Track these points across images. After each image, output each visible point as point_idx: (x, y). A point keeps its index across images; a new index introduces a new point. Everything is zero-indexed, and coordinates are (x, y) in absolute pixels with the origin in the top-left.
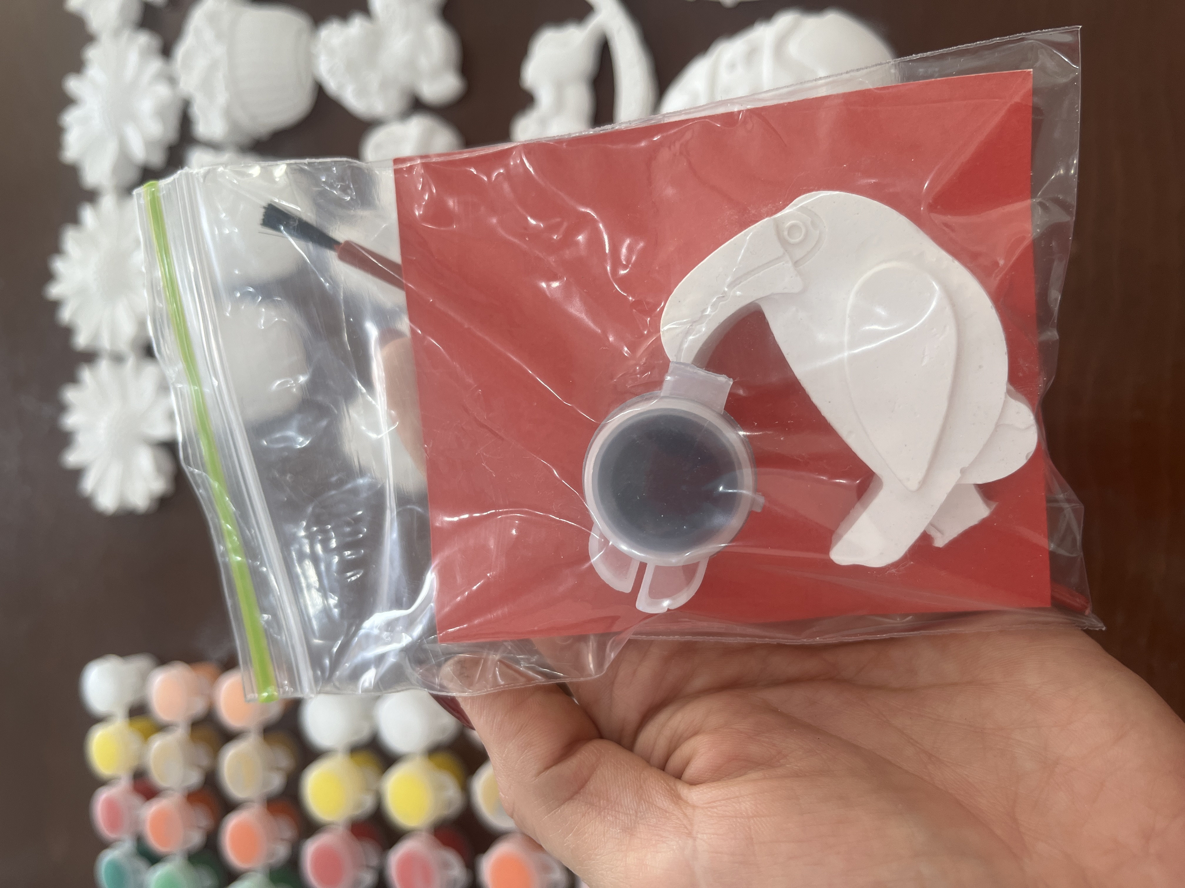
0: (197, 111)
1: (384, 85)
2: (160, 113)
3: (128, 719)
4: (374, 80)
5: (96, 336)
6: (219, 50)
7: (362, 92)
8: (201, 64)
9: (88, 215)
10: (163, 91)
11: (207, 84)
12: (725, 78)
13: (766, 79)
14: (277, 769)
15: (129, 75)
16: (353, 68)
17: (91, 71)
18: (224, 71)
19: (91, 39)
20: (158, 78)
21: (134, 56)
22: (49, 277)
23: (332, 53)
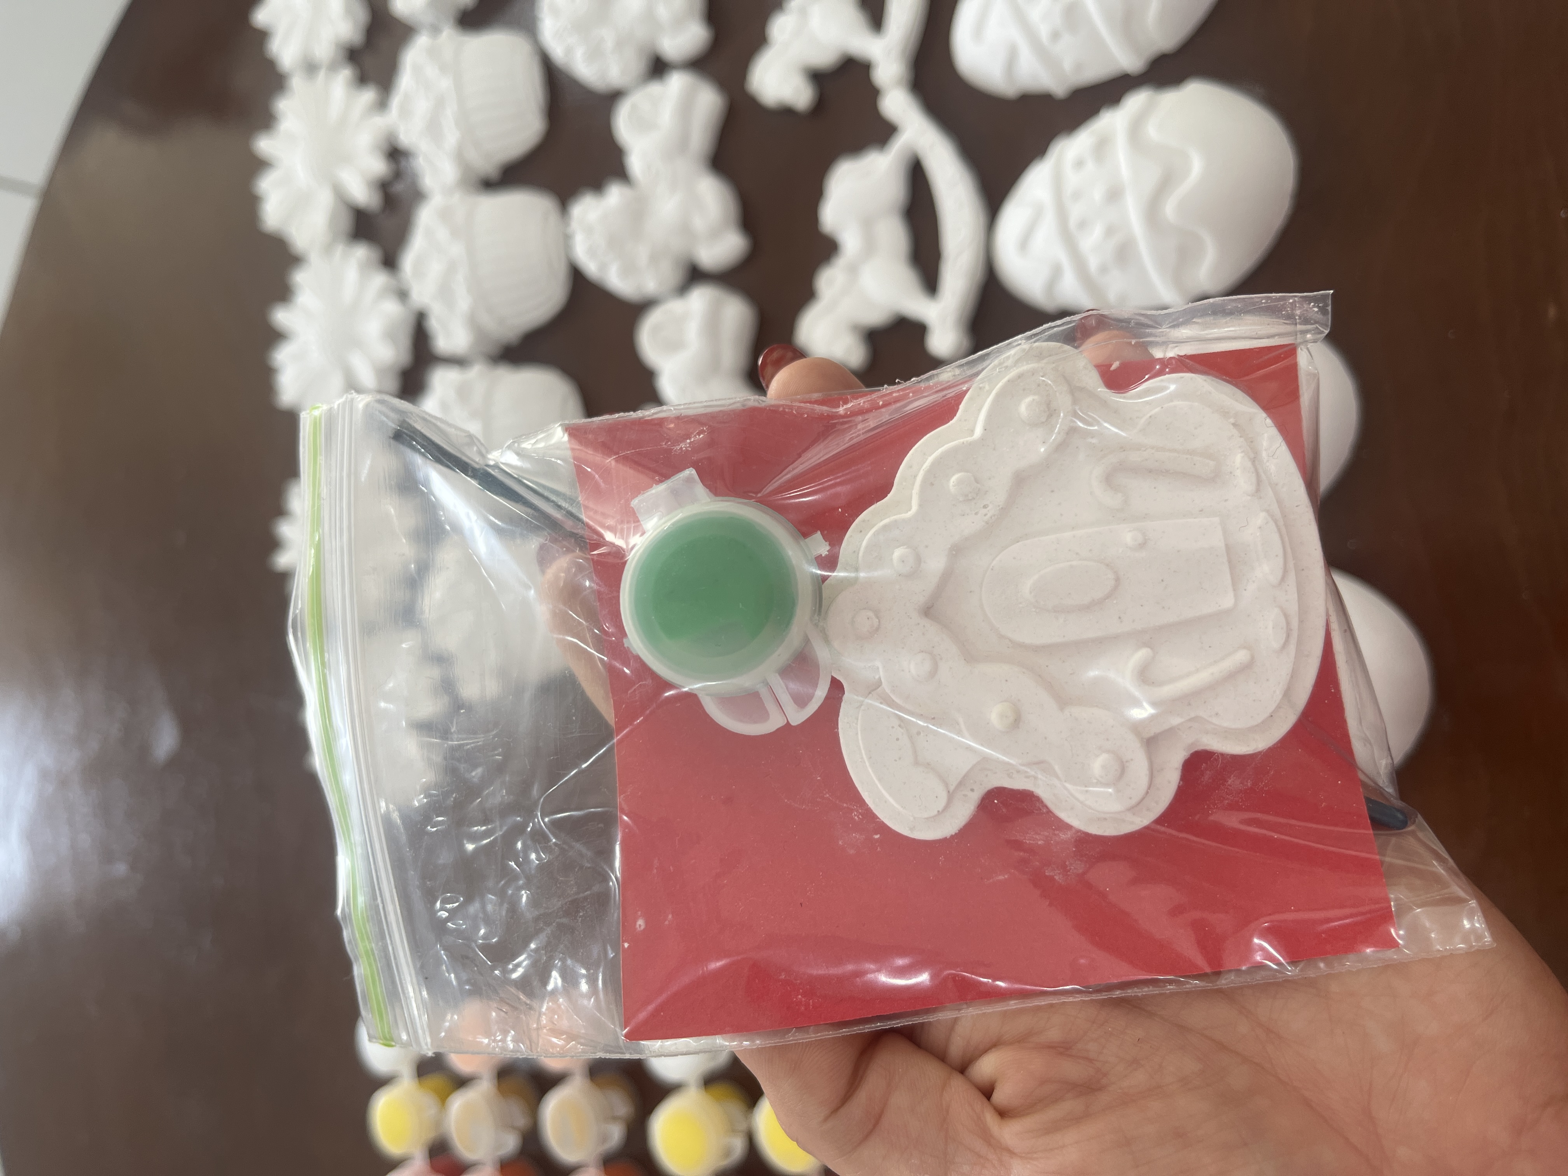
0: (434, 325)
1: (654, 258)
2: (390, 335)
3: (417, 1080)
4: (642, 253)
6: (457, 250)
7: (628, 269)
8: (435, 269)
10: (391, 308)
11: (445, 291)
12: (1072, 179)
13: (1125, 171)
14: (614, 1119)
15: (349, 294)
16: (615, 243)
17: (302, 298)
18: (464, 271)
19: (295, 261)
20: (384, 293)
21: (352, 272)
22: (273, 545)
23: (589, 230)
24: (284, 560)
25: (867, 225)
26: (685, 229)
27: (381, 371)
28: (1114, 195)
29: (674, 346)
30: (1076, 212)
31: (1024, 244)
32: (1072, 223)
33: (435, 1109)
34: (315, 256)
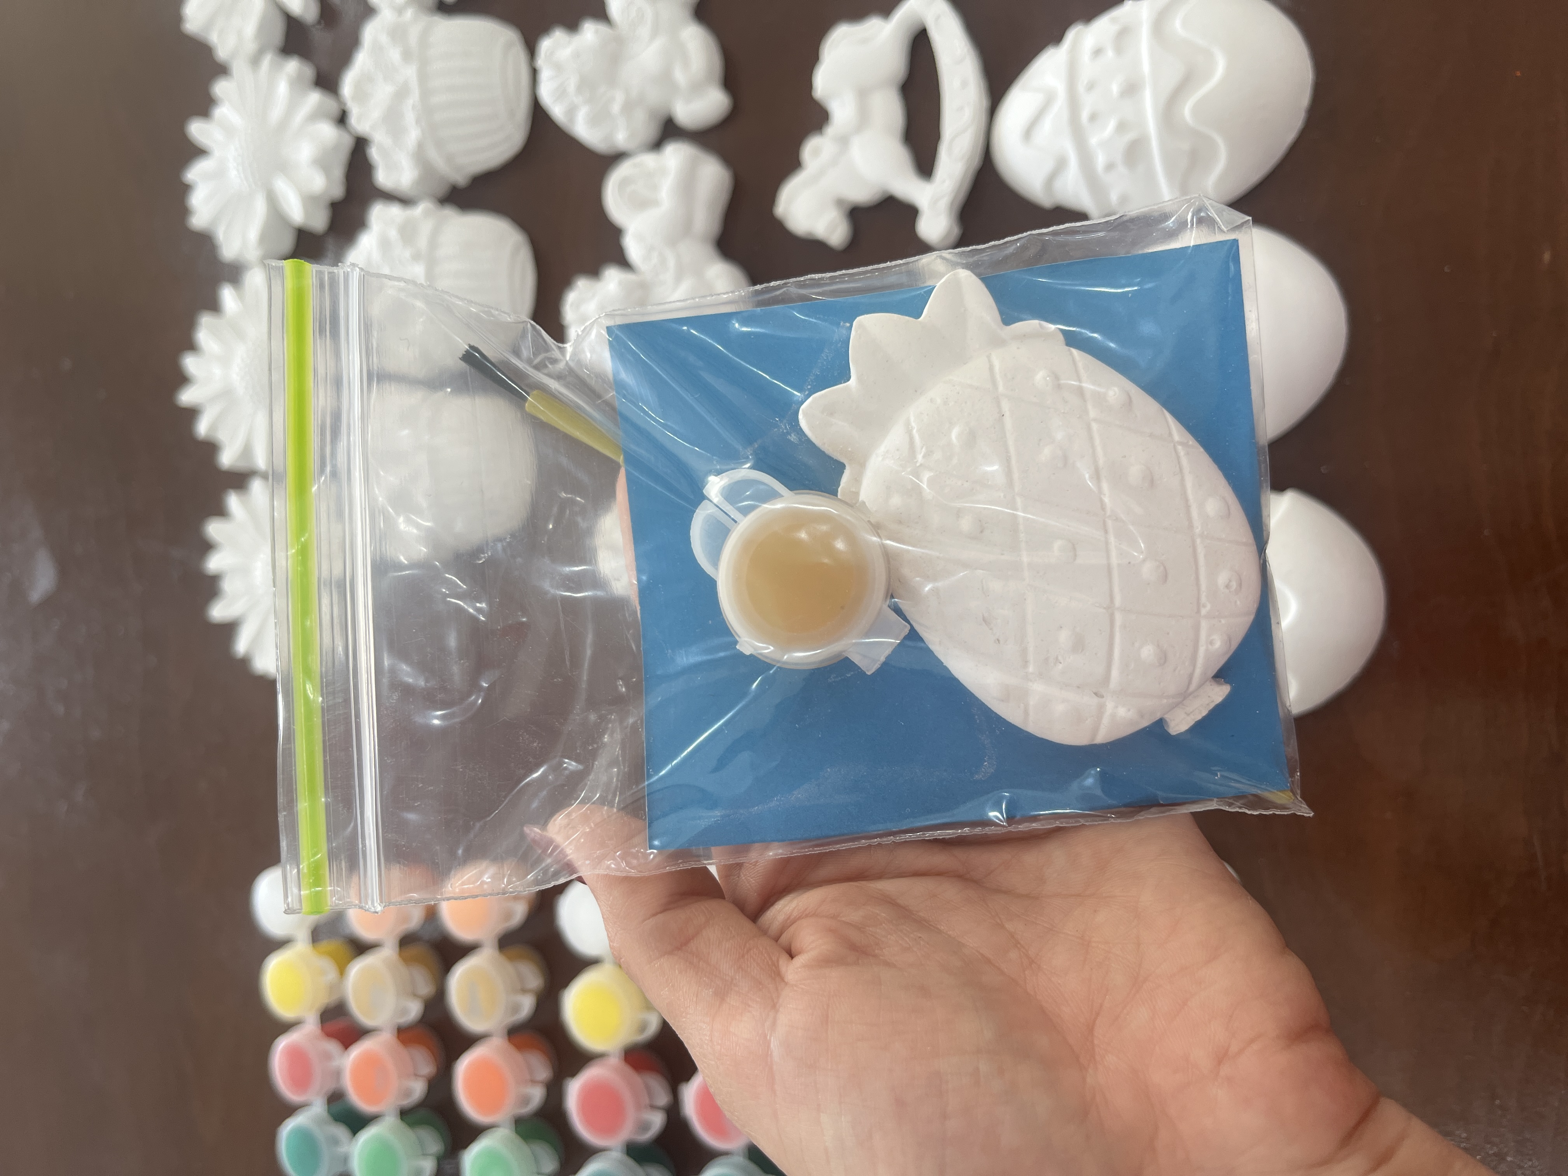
3: (311, 944)
4: (616, 100)
5: (247, 451)
6: (410, 72)
7: (598, 118)
8: (383, 92)
9: (228, 296)
12: (1088, 68)
13: (1146, 67)
14: (524, 991)
15: (276, 112)
16: (586, 85)
17: (221, 112)
18: (414, 98)
19: (221, 70)
20: (316, 116)
21: (282, 88)
22: (182, 379)
23: (558, 68)
24: (187, 397)
25: (863, 94)
26: (665, 78)
27: (309, 200)
28: (1131, 89)
29: (642, 204)
30: (1088, 104)
31: (1028, 133)
32: (1085, 115)
33: (332, 974)
34: (239, 67)
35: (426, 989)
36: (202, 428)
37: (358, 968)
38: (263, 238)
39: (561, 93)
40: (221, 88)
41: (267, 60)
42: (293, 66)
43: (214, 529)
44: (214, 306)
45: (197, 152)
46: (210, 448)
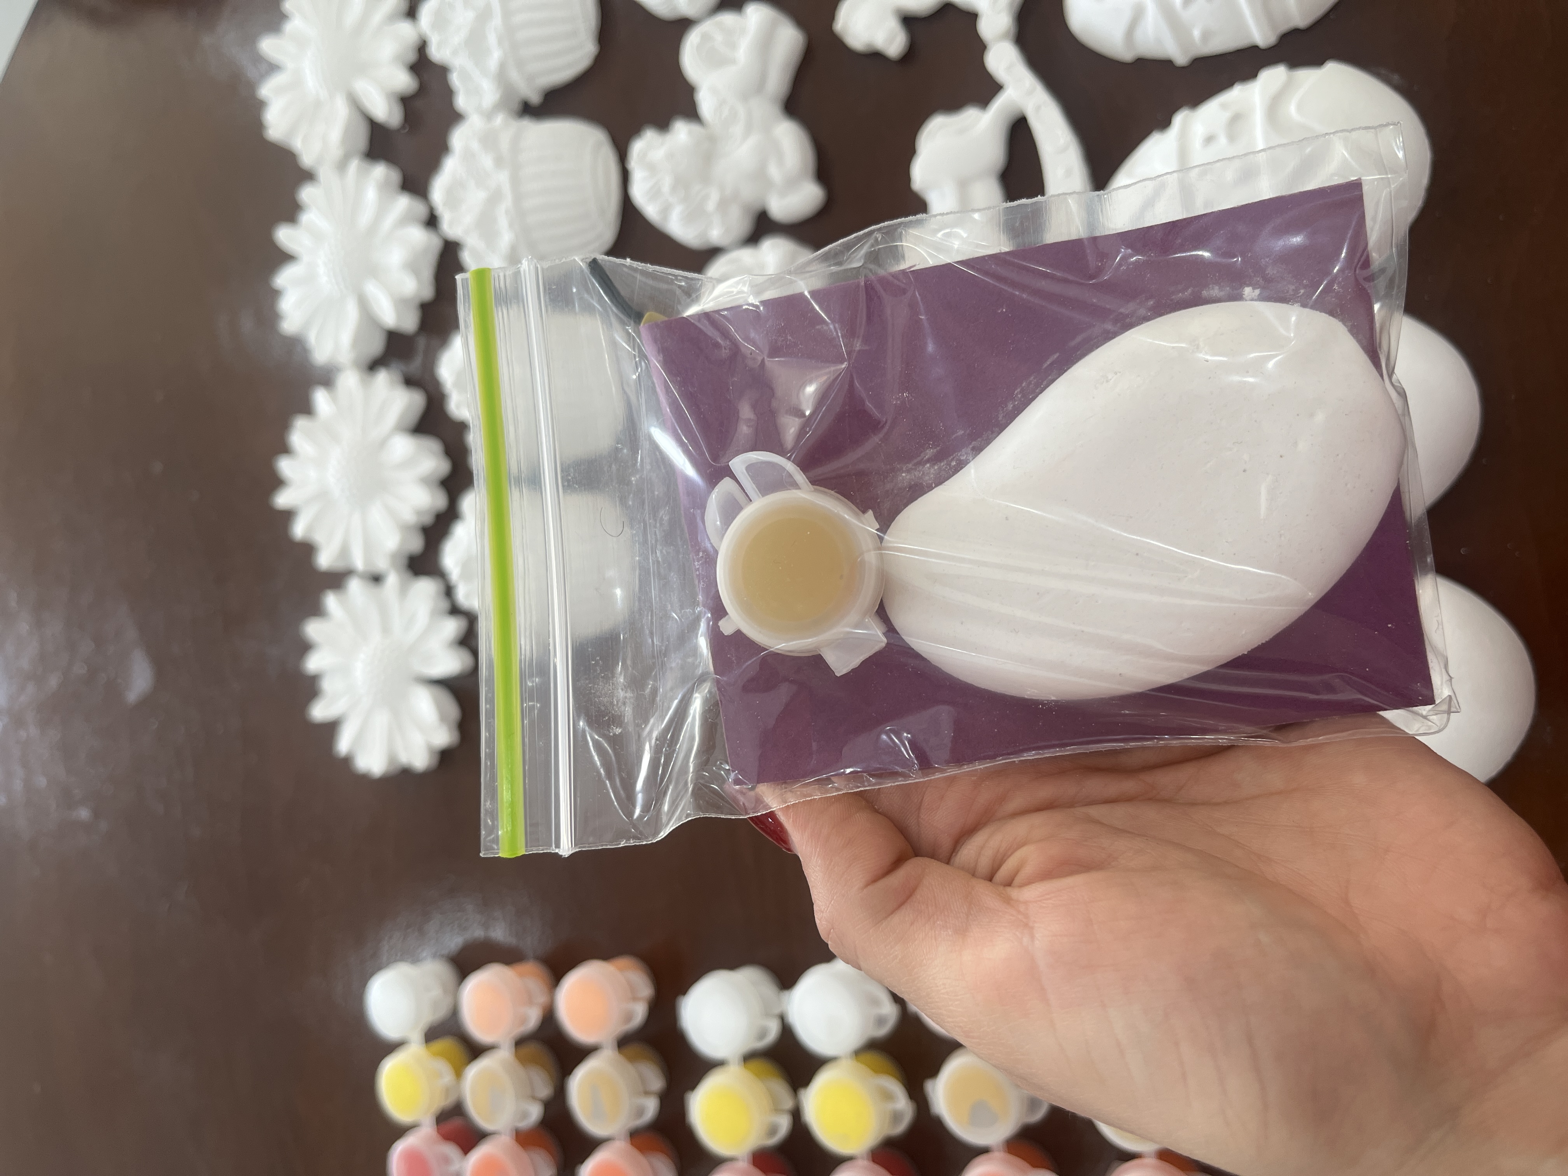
1: (723, 205)
2: (411, 265)
3: (425, 1045)
4: (711, 198)
5: (345, 551)
6: (503, 178)
7: (694, 214)
8: (475, 197)
9: (321, 398)
11: (484, 224)
12: (1200, 154)
14: (647, 1093)
15: (366, 217)
16: (681, 184)
17: (307, 218)
18: (507, 203)
19: (307, 176)
20: (405, 220)
21: (371, 194)
22: (277, 482)
23: (652, 168)
24: (283, 500)
25: (963, 185)
26: (760, 175)
27: (400, 303)
33: (447, 1077)
34: (325, 173)
35: (545, 1091)
36: (299, 530)
37: (475, 1070)
38: (357, 341)
39: (655, 193)
40: (307, 194)
41: (355, 164)
42: (380, 171)
43: (313, 629)
44: (307, 409)
45: (284, 258)
46: (308, 549)
